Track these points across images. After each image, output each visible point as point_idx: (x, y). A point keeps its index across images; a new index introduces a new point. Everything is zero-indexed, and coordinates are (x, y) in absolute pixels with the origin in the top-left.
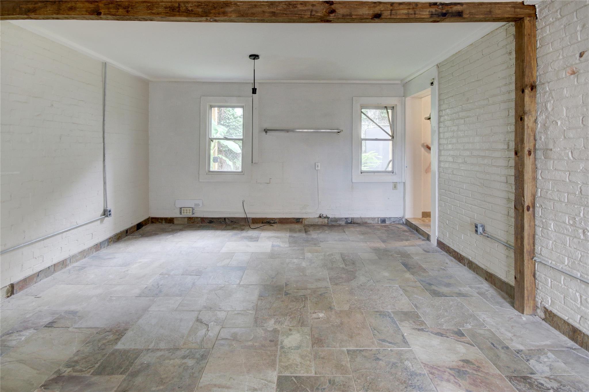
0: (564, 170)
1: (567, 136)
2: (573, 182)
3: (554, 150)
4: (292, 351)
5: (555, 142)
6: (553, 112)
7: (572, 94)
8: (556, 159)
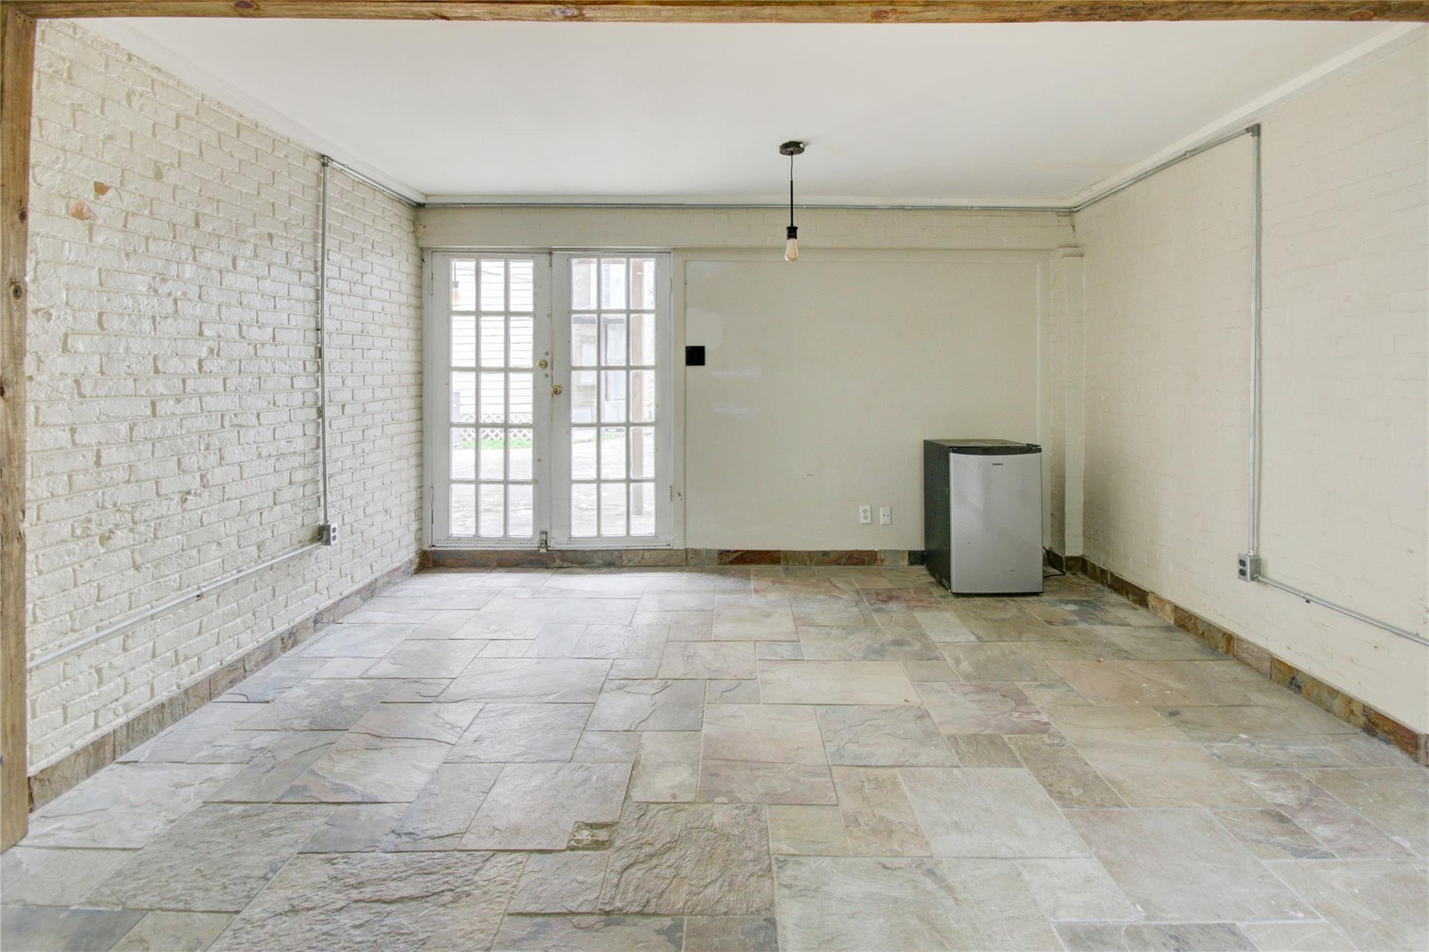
0: (64, 422)
1: (72, 347)
2: (82, 446)
3: (39, 379)
4: (674, 760)
5: (40, 361)
6: (38, 287)
7: (80, 261)
8: (44, 401)
